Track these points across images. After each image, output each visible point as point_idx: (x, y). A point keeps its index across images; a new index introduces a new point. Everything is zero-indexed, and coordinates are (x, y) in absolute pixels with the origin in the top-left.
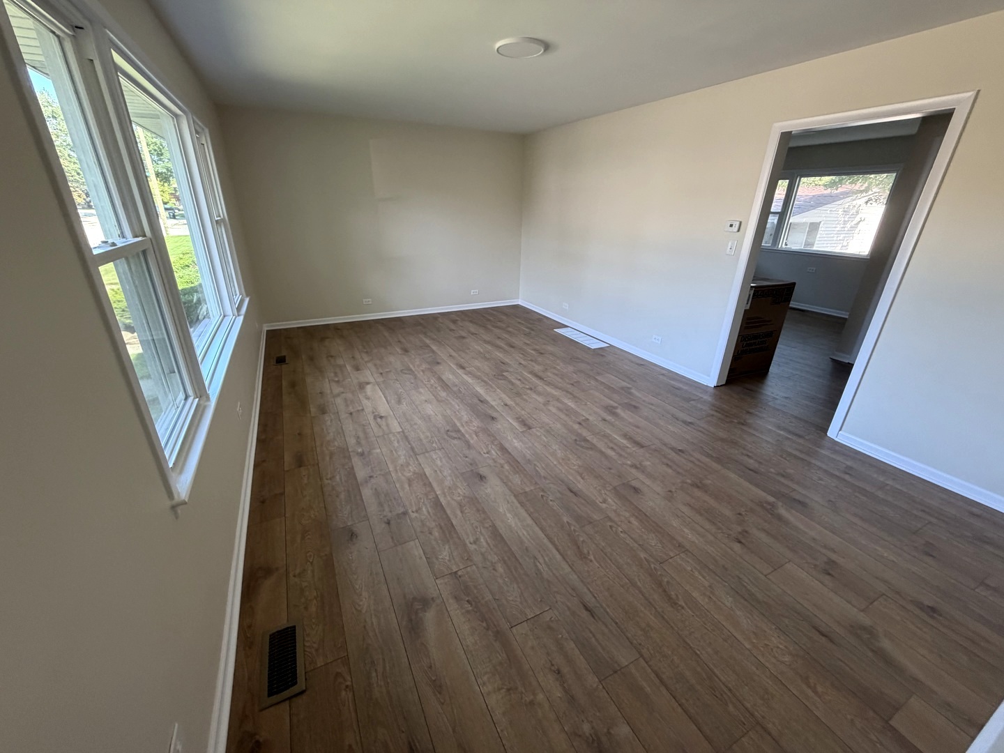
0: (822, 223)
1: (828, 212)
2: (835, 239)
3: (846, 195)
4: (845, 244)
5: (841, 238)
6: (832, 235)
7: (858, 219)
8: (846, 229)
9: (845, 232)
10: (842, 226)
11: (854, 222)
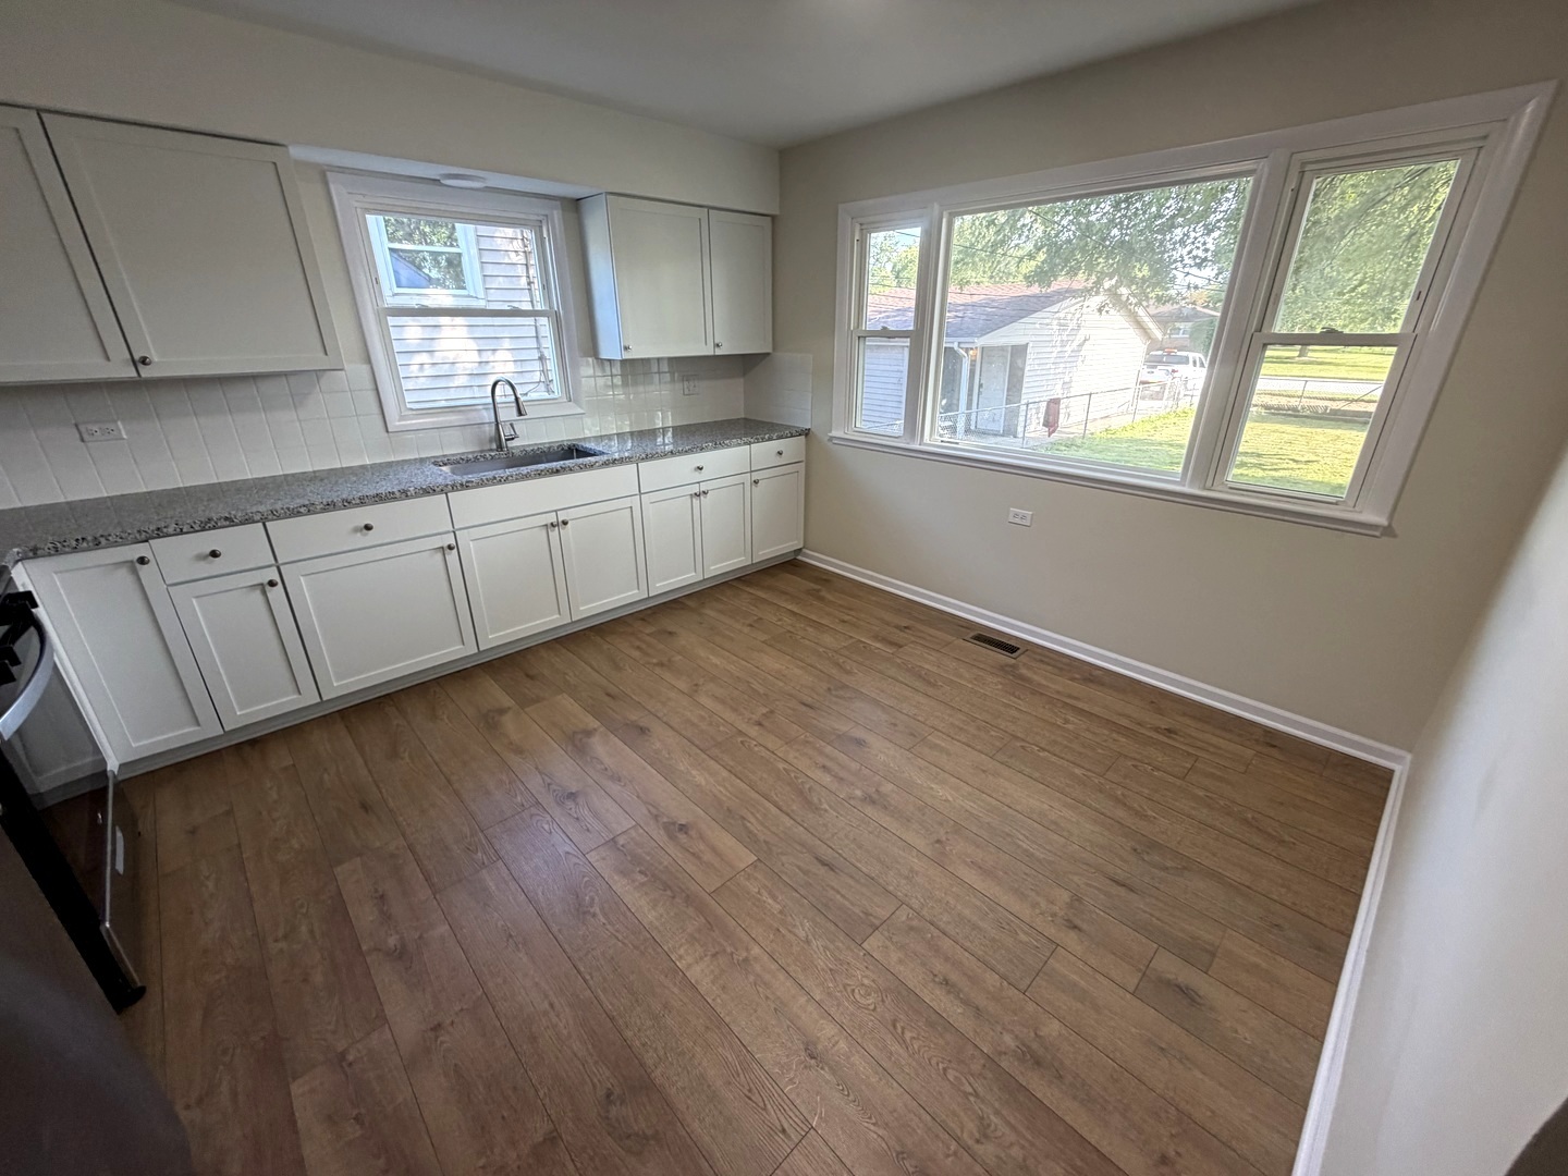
0: (1031, 345)
1: (1037, 326)
2: (1052, 371)
3: (1062, 295)
4: (1067, 379)
5: (1060, 370)
6: (1048, 366)
7: (1080, 337)
8: (1066, 355)
9: (1065, 359)
10: (1059, 349)
11: (1076, 343)
